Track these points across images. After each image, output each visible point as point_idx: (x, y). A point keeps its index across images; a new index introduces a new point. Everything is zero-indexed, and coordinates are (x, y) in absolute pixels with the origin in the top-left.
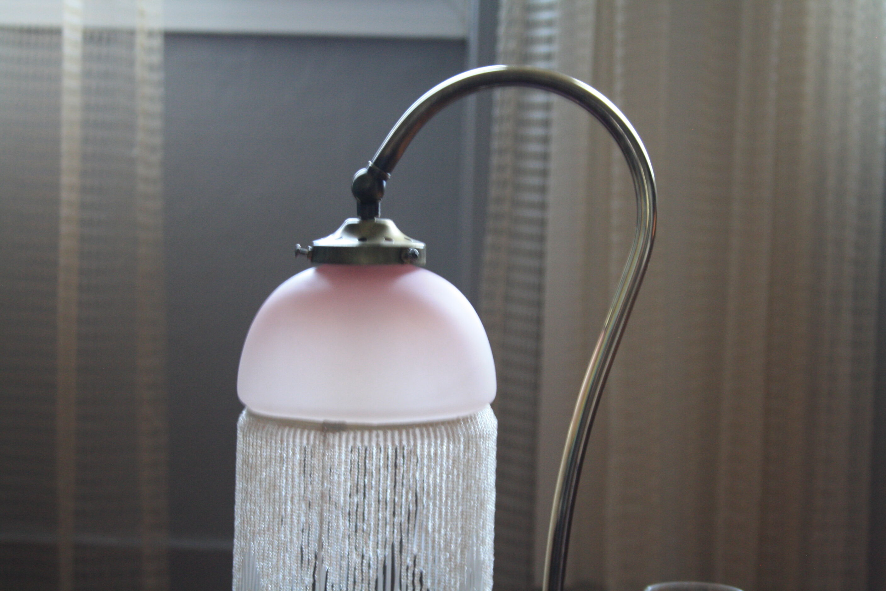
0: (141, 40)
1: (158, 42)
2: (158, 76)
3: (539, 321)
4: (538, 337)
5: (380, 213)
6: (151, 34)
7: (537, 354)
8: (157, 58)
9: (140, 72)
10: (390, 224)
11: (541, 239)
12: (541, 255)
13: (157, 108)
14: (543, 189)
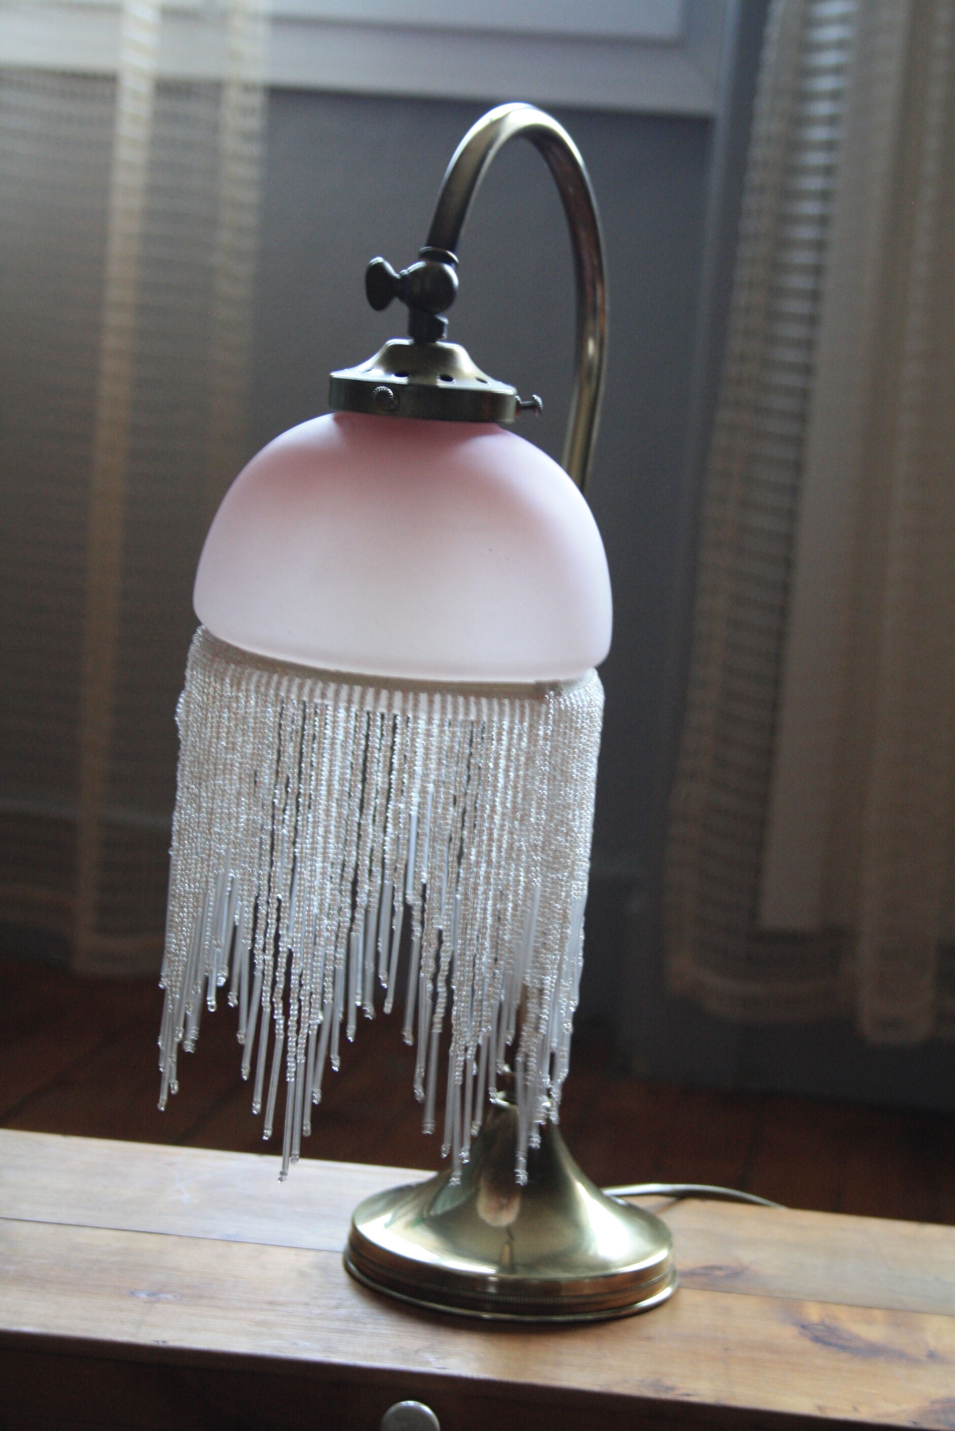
0: (233, 97)
1: (257, 100)
2: (254, 150)
3: (789, 540)
4: (788, 563)
5: (445, 335)
6: (248, 88)
7: (786, 588)
8: (254, 123)
9: (230, 143)
10: (460, 351)
11: (802, 418)
12: (799, 442)
13: (250, 196)
14: (809, 345)
